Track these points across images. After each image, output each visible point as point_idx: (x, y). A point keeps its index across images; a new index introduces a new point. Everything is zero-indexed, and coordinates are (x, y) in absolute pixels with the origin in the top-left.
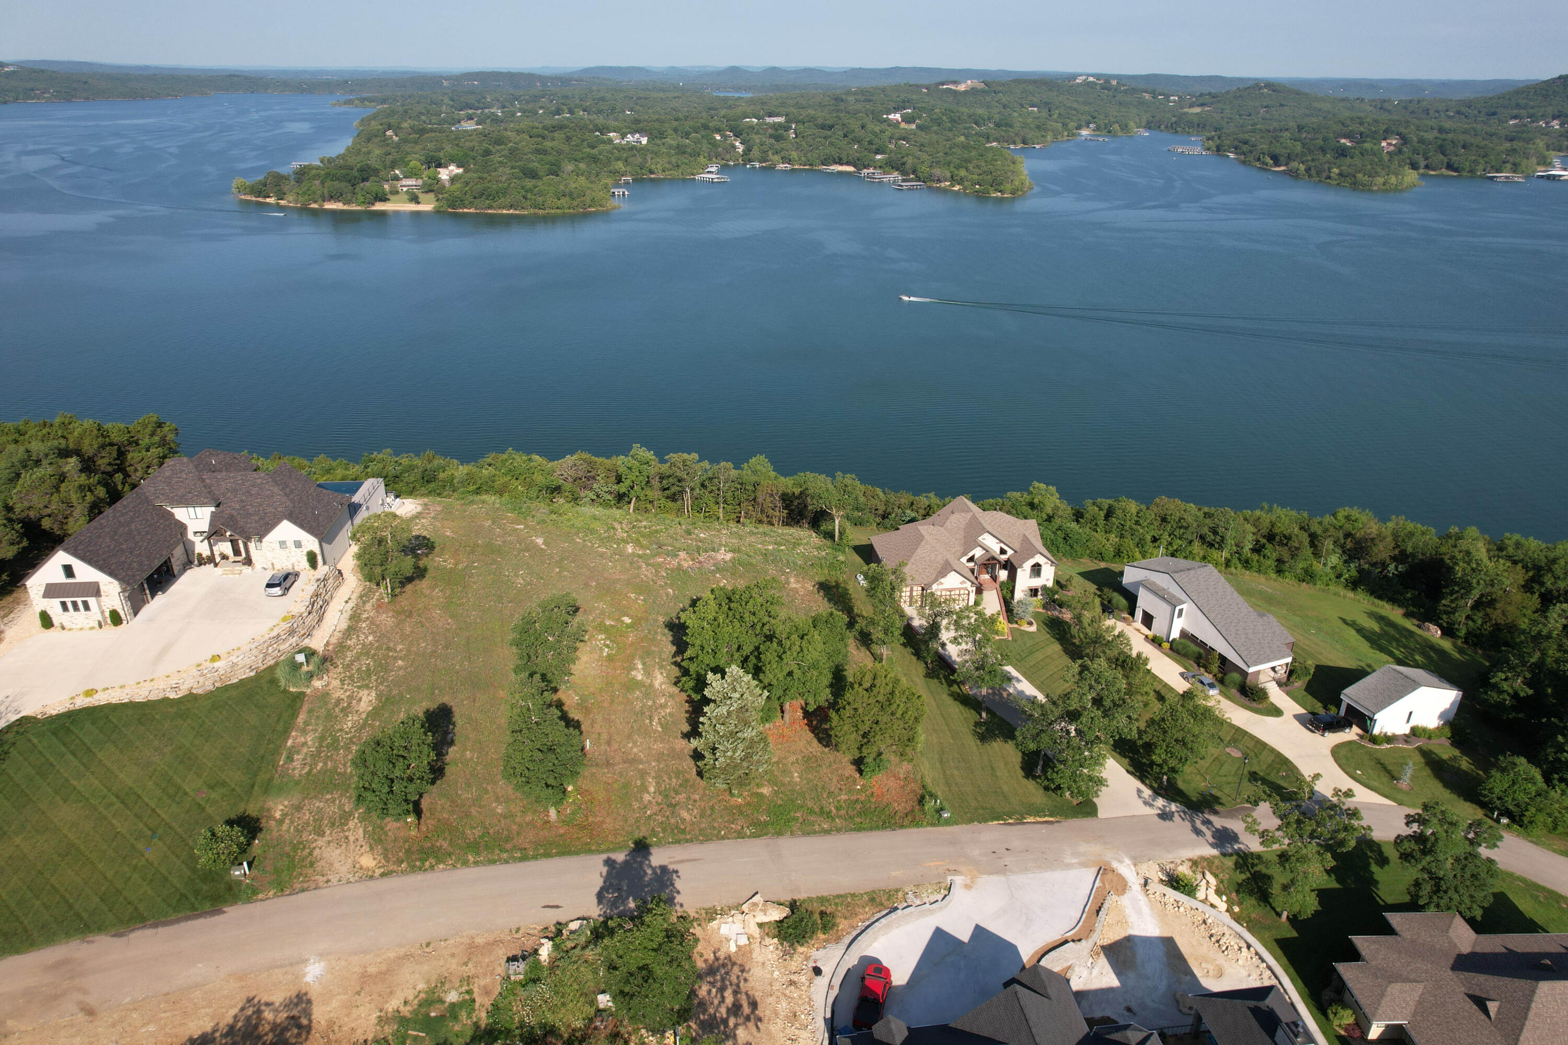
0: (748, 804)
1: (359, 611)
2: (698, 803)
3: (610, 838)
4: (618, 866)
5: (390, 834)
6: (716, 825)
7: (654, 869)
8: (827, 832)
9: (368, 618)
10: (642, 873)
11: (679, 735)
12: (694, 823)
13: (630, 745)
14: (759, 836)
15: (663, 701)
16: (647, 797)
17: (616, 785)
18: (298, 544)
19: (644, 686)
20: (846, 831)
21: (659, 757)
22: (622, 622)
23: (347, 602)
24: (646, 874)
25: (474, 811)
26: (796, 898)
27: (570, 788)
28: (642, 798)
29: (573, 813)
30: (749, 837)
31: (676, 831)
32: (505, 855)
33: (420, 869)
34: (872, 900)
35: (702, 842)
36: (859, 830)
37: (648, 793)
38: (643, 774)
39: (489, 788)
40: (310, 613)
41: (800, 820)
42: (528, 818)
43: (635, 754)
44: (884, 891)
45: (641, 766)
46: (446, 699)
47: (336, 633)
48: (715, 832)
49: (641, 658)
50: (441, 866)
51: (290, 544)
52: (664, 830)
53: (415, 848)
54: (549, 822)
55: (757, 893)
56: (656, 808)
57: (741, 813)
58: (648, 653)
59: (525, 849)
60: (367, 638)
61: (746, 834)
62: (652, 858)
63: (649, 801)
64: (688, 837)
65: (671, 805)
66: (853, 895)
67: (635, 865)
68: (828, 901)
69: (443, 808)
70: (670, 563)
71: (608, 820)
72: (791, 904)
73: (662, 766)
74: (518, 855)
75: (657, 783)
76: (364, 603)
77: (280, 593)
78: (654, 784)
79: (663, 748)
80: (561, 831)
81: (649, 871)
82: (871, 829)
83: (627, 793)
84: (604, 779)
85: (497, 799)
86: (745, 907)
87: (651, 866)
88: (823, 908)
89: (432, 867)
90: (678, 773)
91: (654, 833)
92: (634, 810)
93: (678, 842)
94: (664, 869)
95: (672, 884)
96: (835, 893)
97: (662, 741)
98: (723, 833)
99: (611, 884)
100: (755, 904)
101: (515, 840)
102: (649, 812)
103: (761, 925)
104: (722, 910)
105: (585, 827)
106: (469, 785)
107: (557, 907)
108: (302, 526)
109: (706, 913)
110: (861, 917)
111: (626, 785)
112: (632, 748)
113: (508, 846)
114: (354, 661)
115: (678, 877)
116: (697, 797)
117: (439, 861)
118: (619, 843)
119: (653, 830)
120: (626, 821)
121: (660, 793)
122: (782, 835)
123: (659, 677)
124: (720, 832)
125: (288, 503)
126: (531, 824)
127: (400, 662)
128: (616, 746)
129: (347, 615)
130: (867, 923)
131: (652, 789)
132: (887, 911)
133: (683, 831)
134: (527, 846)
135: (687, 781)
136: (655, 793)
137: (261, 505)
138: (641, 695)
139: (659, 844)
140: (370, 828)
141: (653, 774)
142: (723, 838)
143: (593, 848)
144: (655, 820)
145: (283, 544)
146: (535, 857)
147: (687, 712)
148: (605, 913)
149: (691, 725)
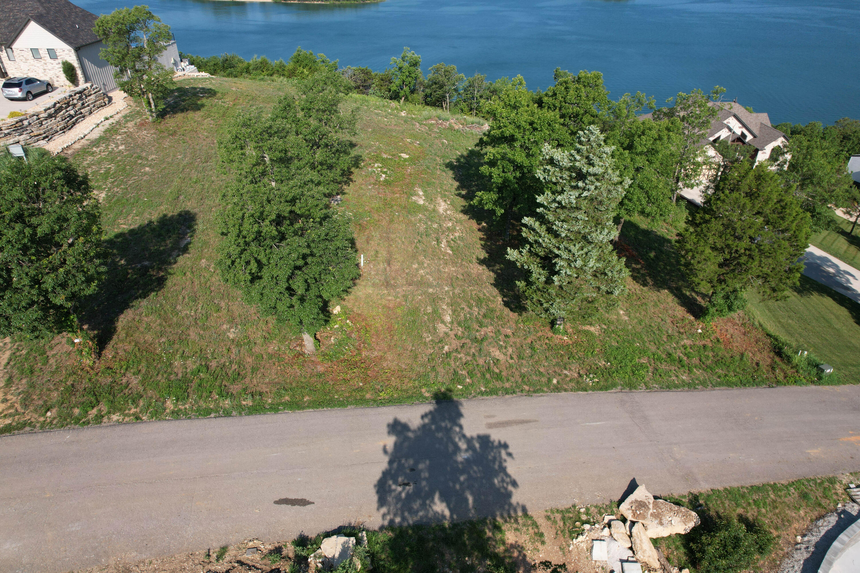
0: (576, 343)
2: (512, 340)
3: (394, 382)
4: (411, 435)
5: (52, 361)
6: (542, 370)
7: (469, 441)
8: (691, 386)
9: (126, 132)
10: (451, 448)
11: (475, 261)
12: (511, 366)
13: (415, 266)
14: (606, 388)
15: (450, 224)
16: (442, 329)
17: (399, 311)
18: (52, 53)
19: (427, 210)
20: (714, 386)
21: (452, 281)
22: (400, 156)
24: (457, 449)
25: (193, 334)
26: (695, 491)
27: (337, 310)
28: (435, 329)
29: (340, 343)
30: (593, 389)
31: (488, 376)
32: (227, 403)
33: (77, 421)
34: (804, 496)
35: (529, 394)
37: (443, 322)
38: (434, 300)
39: (223, 304)
41: (651, 369)
42: (272, 348)
43: (422, 276)
44: (814, 480)
45: (431, 290)
48: (544, 380)
49: (421, 186)
50: (115, 417)
51: (43, 53)
52: (471, 374)
53: (85, 384)
54: (301, 354)
56: (456, 343)
57: (571, 356)
58: (429, 184)
59: (261, 394)
61: (587, 385)
62: (463, 421)
63: (446, 333)
64: (507, 385)
65: (475, 340)
66: (774, 487)
67: (440, 435)
68: (743, 496)
69: (149, 328)
70: (441, 124)
71: (389, 356)
72: (691, 502)
73: (457, 291)
74: (248, 402)
75: (454, 311)
76: (127, 122)
78: (450, 312)
79: (455, 271)
80: (320, 369)
81: (463, 445)
83: (414, 322)
84: (384, 302)
85: (232, 321)
86: (625, 508)
87: (464, 436)
88: (740, 511)
89: (99, 418)
90: (479, 301)
91: (456, 378)
92: (425, 344)
93: (493, 392)
94: (484, 440)
95: (503, 470)
96: (748, 483)
97: (454, 264)
98: (555, 381)
99: (401, 466)
100: (641, 505)
101: (247, 380)
102: (446, 348)
103: (656, 542)
104: (587, 513)
105: (355, 365)
106: (195, 299)
107: (303, 502)
109: (563, 519)
110: (796, 525)
111: (414, 311)
112: (417, 270)
113: (235, 388)
115: (510, 455)
116: (509, 332)
117: (114, 409)
118: (406, 391)
119: (455, 373)
120: (416, 357)
121: (459, 324)
122: (635, 388)
123: (443, 204)
124: (549, 380)
126: (276, 356)
128: (396, 266)
129: (101, 128)
130: (814, 538)
131: (448, 319)
133: (498, 377)
134: (264, 389)
135: (492, 311)
136: (452, 323)
138: (423, 217)
139: (466, 393)
141: (447, 300)
142: (557, 389)
143: (368, 396)
144: (456, 359)
145: (35, 52)
146: (275, 409)
147: (481, 239)
148: (392, 521)
149: (487, 252)
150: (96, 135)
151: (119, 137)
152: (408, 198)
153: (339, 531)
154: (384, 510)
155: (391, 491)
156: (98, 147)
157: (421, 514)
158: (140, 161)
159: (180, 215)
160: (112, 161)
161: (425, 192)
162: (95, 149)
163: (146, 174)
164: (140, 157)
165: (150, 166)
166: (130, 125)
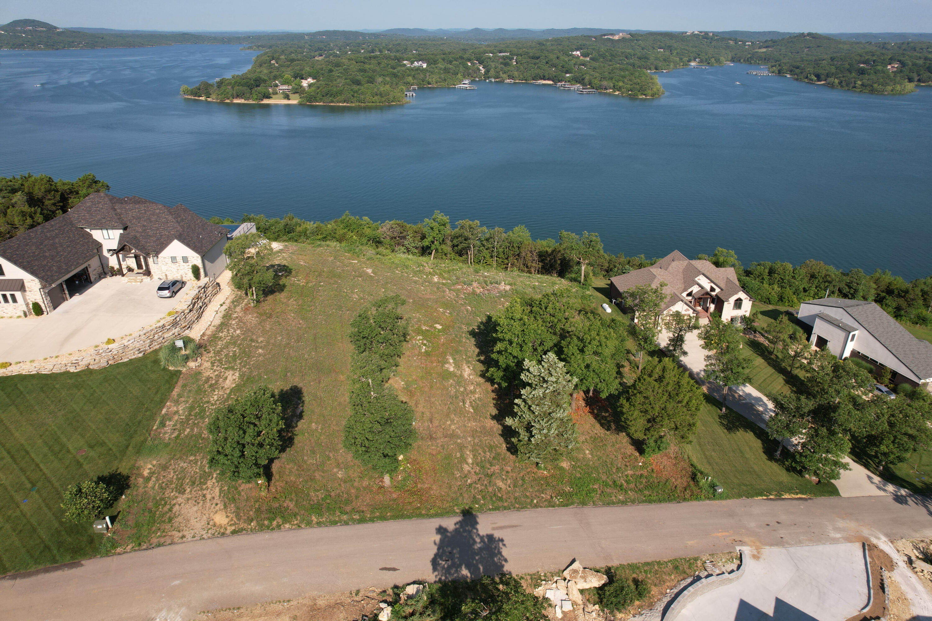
0: (552, 476)
1: (230, 312)
2: (511, 474)
3: (438, 503)
4: (449, 534)
5: (243, 493)
6: (528, 494)
7: (482, 538)
8: (623, 503)
9: (237, 317)
10: (471, 542)
11: (489, 417)
12: (509, 492)
13: (449, 423)
14: (567, 505)
15: (472, 388)
16: (466, 468)
17: (439, 456)
18: (185, 260)
19: (456, 376)
20: (640, 503)
21: (474, 432)
22: (435, 327)
23: (221, 305)
24: (475, 542)
25: (317, 475)
26: (610, 565)
27: (401, 457)
28: (462, 468)
29: (404, 479)
30: (559, 506)
31: (494, 499)
32: (345, 517)
33: (268, 528)
34: (676, 567)
35: (518, 509)
36: (650, 502)
37: (467, 464)
38: (461, 448)
39: (331, 455)
40: (191, 311)
41: (599, 492)
42: (366, 483)
43: (453, 430)
44: (685, 559)
45: (459, 441)
46: (296, 381)
47: (211, 327)
48: (529, 500)
49: (452, 355)
50: (287, 526)
51: (179, 259)
52: (484, 497)
53: (264, 508)
54: (383, 487)
55: (573, 561)
56: (475, 478)
57: (548, 484)
58: (457, 352)
59: (363, 512)
60: (235, 331)
61: (555, 503)
62: (478, 527)
63: (469, 471)
64: (506, 504)
65: (487, 475)
66: (659, 563)
67: (465, 534)
68: (638, 568)
69: (291, 472)
70: (466, 289)
71: (434, 487)
72: (606, 571)
73: (476, 441)
74: (357, 517)
75: (474, 455)
76: (235, 306)
77: (168, 295)
78: (471, 456)
79: (475, 426)
80: (394, 496)
81: (478, 540)
82: (660, 501)
83: (449, 464)
84: (429, 451)
85: (338, 465)
86: (566, 574)
87: (479, 535)
88: (634, 576)
89: (279, 526)
90: (491, 448)
91: (475, 500)
92: (456, 479)
93: (497, 509)
94: (490, 537)
95: (500, 553)
96: (643, 560)
97: (475, 420)
98: (535, 501)
99: (444, 552)
100: (575, 571)
101: (354, 503)
102: (469, 481)
103: (582, 591)
104: (545, 576)
105: (414, 493)
106: (313, 452)
107: (394, 569)
108: (188, 245)
109: (531, 579)
110: (668, 584)
111: (448, 456)
112: (450, 425)
113: (348, 509)
114: (224, 348)
115: (504, 545)
116: (509, 469)
117: (285, 521)
118: (445, 509)
119: (474, 497)
120: (450, 487)
121: (477, 464)
122: (586, 505)
123: (467, 369)
124: (532, 500)
125: (179, 228)
126: (368, 488)
127: (260, 351)
128: (436, 423)
129: (220, 315)
130: (676, 591)
131: (470, 461)
132: (689, 580)
133: (501, 499)
134: (365, 509)
135: (499, 454)
136: (473, 464)
137: (158, 229)
138: (454, 383)
139: (481, 510)
140: (226, 488)
141: (470, 448)
142: (536, 506)
143: (423, 512)
144: (475, 488)
145: (174, 259)
146: (372, 520)
147: (494, 399)
148: (440, 579)
149: (498, 410)
150: (218, 322)
151: (234, 322)
152: (443, 366)
153: (414, 583)
154: (436, 573)
155: (439, 564)
156: (222, 332)
157: (455, 575)
158: (253, 344)
159: (291, 389)
160: (235, 344)
161: (454, 359)
162: (221, 334)
163: (260, 355)
164: (252, 340)
165: (261, 348)
166: (238, 309)
